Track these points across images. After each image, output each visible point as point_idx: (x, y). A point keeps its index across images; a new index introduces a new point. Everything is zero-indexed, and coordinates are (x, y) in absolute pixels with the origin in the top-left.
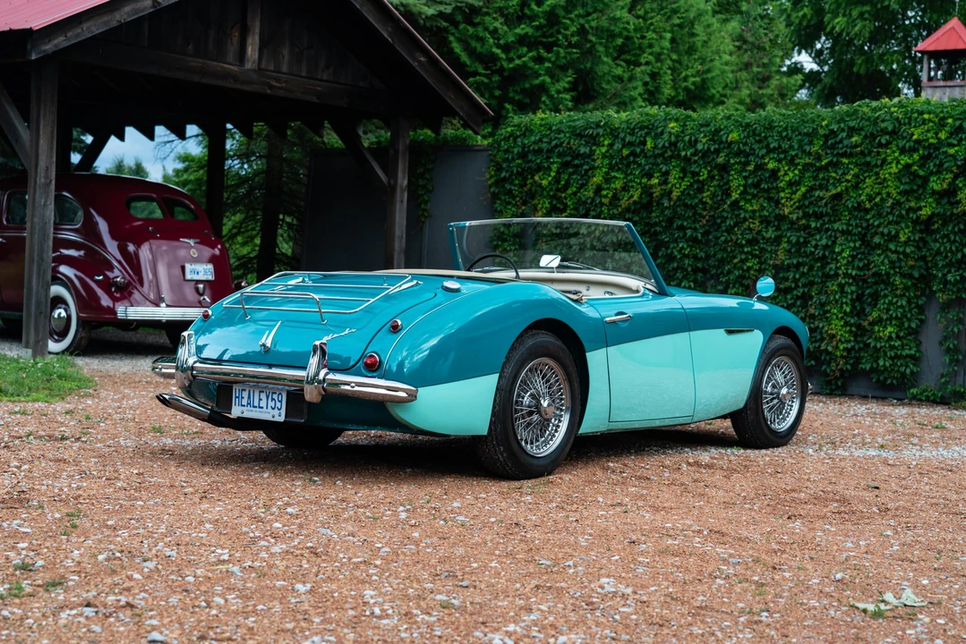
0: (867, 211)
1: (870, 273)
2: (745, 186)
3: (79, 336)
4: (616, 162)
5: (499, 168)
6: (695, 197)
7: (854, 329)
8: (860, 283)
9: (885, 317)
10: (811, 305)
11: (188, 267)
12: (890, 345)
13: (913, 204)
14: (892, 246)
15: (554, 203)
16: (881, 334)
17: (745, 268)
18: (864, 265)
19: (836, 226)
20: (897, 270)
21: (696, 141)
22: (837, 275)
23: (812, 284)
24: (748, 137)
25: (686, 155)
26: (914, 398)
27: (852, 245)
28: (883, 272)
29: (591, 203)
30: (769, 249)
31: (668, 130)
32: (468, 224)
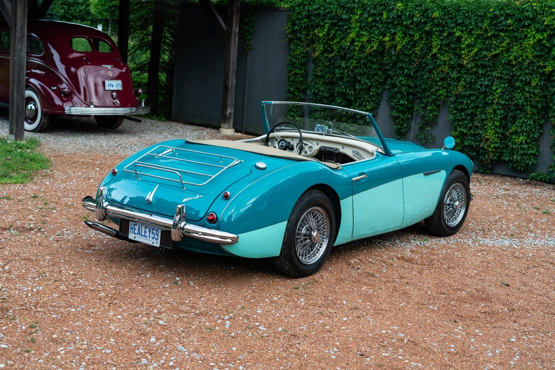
0: (513, 66)
1: (513, 103)
2: (441, 45)
3: (42, 122)
4: (364, 25)
5: (294, 24)
6: (410, 50)
7: (500, 136)
8: (506, 109)
9: (519, 130)
10: (476, 120)
11: (107, 82)
12: (521, 147)
13: (541, 64)
14: (527, 88)
15: (326, 47)
16: (516, 140)
17: (438, 94)
18: (509, 98)
19: (494, 74)
20: (529, 103)
21: (413, 16)
22: (492, 103)
23: (477, 107)
24: (445, 15)
25: (407, 24)
26: (533, 178)
27: (503, 86)
28: (520, 104)
29: (348, 49)
30: (453, 84)
31: (397, 7)
32: (273, 102)
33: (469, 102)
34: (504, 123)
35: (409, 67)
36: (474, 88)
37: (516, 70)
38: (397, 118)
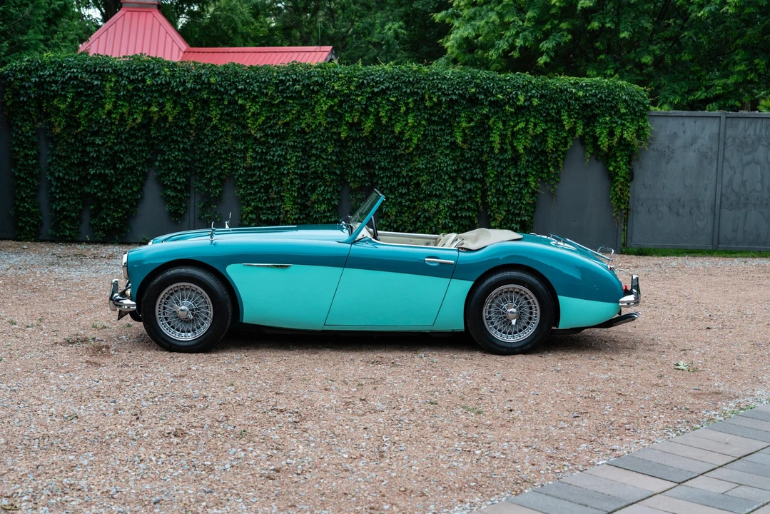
0: (306, 134)
1: (310, 172)
2: (221, 114)
4: (123, 94)
6: (184, 121)
7: (299, 206)
9: (320, 199)
10: (271, 192)
12: (324, 215)
13: (335, 130)
14: (323, 155)
15: (70, 121)
16: (319, 209)
17: (222, 168)
18: (305, 167)
20: (327, 170)
21: (185, 82)
22: (288, 173)
23: (271, 178)
24: (222, 81)
25: (178, 91)
27: (297, 154)
28: (319, 172)
29: (103, 123)
31: (163, 73)
33: (262, 174)
34: (303, 193)
35: (184, 141)
36: (265, 158)
37: (310, 138)
38: (173, 197)
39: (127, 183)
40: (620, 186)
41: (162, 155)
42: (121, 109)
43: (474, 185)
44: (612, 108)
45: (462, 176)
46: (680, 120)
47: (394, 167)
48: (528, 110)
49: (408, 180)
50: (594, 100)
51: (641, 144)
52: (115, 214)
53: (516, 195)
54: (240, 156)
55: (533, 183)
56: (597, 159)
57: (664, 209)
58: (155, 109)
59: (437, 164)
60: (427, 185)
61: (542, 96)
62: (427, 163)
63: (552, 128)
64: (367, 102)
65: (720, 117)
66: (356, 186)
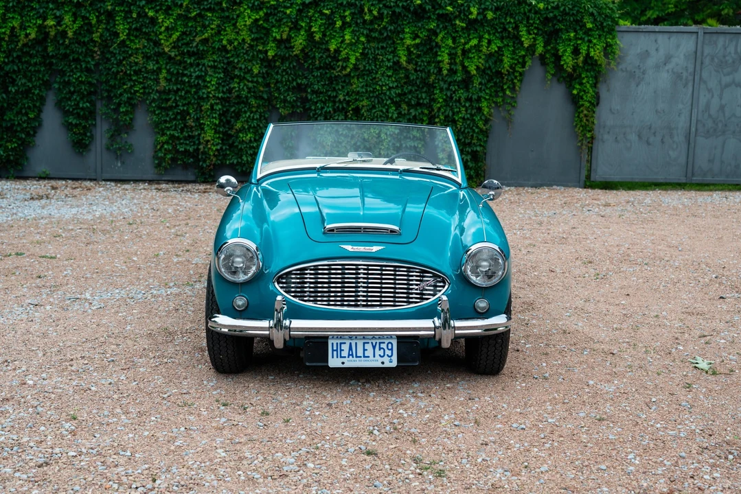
0: (228, 52)
1: (233, 96)
2: (129, 29)
6: (86, 37)
7: (221, 136)
8: (224, 103)
9: (246, 127)
10: (189, 119)
12: (250, 146)
13: (260, 48)
14: (248, 77)
16: (244, 139)
17: (133, 91)
18: (227, 90)
19: (205, 61)
20: (252, 94)
22: (208, 97)
23: (189, 104)
27: (218, 75)
28: (244, 96)
33: (178, 98)
34: (224, 120)
35: (87, 60)
36: (181, 81)
37: (232, 56)
38: (76, 125)
39: (21, 109)
40: (585, 112)
41: (62, 76)
42: (11, 23)
43: (420, 111)
44: (577, 21)
45: (406, 100)
46: (653, 36)
47: (329, 91)
48: (482, 24)
49: (345, 105)
50: (556, 13)
51: (609, 64)
52: (8, 144)
53: (468, 122)
54: (152, 78)
55: (487, 110)
56: (558, 80)
57: (633, 137)
58: (51, 22)
59: (378, 87)
60: (368, 111)
61: (497, 9)
62: (367, 86)
63: (508, 45)
64: (297, 15)
65: (697, 33)
66: (287, 112)
